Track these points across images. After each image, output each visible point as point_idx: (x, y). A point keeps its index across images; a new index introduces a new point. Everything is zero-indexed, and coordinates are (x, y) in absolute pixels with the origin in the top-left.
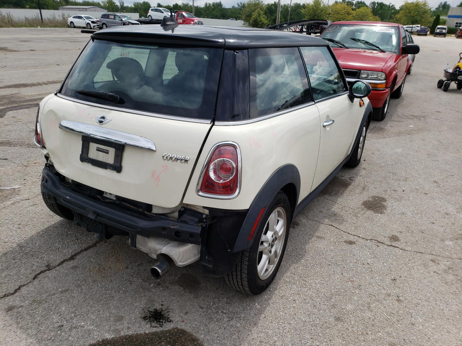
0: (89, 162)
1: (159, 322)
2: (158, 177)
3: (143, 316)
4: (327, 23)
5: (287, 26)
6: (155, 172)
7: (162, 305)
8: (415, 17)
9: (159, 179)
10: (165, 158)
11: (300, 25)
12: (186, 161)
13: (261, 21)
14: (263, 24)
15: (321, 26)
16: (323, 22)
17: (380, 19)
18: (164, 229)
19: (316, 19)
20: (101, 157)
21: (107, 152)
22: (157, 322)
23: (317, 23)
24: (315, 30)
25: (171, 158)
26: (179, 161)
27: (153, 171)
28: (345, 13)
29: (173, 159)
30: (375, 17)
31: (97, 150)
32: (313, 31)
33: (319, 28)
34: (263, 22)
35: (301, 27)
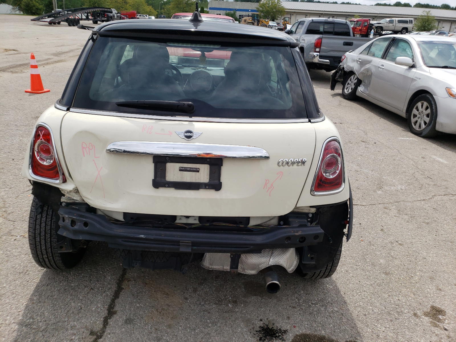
0: (170, 186)
1: (276, 337)
2: (272, 185)
3: (258, 339)
4: (112, 11)
5: (71, 13)
6: (269, 181)
7: (261, 320)
8: (185, 8)
9: (273, 187)
10: (280, 164)
11: (86, 13)
12: (303, 163)
13: (34, 6)
14: (37, 9)
15: (107, 14)
16: (108, 10)
17: (153, 9)
18: (288, 238)
19: (97, 6)
20: (188, 177)
21: (197, 171)
22: (276, 338)
23: (102, 11)
24: (101, 18)
25: (287, 163)
26: (295, 165)
27: (266, 180)
28: (122, 2)
29: (290, 163)
30: (149, 7)
31: (180, 170)
32: (100, 19)
33: (105, 16)
34: (37, 7)
35: (86, 14)
